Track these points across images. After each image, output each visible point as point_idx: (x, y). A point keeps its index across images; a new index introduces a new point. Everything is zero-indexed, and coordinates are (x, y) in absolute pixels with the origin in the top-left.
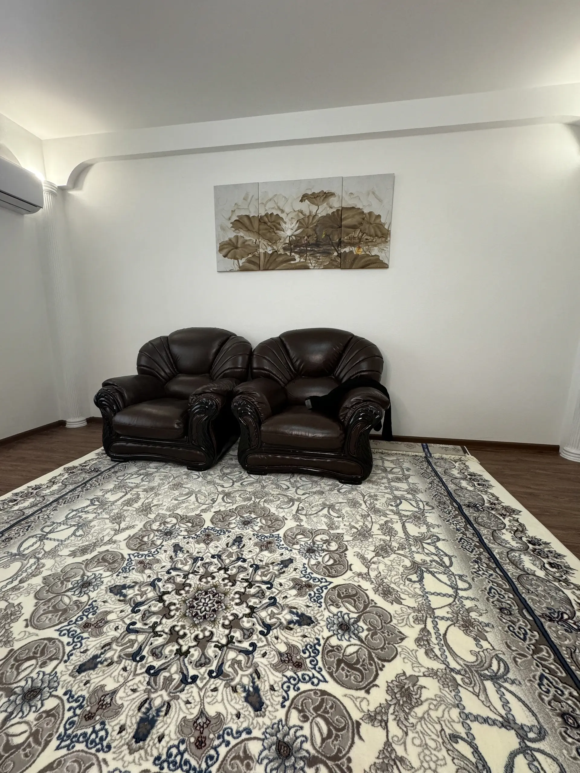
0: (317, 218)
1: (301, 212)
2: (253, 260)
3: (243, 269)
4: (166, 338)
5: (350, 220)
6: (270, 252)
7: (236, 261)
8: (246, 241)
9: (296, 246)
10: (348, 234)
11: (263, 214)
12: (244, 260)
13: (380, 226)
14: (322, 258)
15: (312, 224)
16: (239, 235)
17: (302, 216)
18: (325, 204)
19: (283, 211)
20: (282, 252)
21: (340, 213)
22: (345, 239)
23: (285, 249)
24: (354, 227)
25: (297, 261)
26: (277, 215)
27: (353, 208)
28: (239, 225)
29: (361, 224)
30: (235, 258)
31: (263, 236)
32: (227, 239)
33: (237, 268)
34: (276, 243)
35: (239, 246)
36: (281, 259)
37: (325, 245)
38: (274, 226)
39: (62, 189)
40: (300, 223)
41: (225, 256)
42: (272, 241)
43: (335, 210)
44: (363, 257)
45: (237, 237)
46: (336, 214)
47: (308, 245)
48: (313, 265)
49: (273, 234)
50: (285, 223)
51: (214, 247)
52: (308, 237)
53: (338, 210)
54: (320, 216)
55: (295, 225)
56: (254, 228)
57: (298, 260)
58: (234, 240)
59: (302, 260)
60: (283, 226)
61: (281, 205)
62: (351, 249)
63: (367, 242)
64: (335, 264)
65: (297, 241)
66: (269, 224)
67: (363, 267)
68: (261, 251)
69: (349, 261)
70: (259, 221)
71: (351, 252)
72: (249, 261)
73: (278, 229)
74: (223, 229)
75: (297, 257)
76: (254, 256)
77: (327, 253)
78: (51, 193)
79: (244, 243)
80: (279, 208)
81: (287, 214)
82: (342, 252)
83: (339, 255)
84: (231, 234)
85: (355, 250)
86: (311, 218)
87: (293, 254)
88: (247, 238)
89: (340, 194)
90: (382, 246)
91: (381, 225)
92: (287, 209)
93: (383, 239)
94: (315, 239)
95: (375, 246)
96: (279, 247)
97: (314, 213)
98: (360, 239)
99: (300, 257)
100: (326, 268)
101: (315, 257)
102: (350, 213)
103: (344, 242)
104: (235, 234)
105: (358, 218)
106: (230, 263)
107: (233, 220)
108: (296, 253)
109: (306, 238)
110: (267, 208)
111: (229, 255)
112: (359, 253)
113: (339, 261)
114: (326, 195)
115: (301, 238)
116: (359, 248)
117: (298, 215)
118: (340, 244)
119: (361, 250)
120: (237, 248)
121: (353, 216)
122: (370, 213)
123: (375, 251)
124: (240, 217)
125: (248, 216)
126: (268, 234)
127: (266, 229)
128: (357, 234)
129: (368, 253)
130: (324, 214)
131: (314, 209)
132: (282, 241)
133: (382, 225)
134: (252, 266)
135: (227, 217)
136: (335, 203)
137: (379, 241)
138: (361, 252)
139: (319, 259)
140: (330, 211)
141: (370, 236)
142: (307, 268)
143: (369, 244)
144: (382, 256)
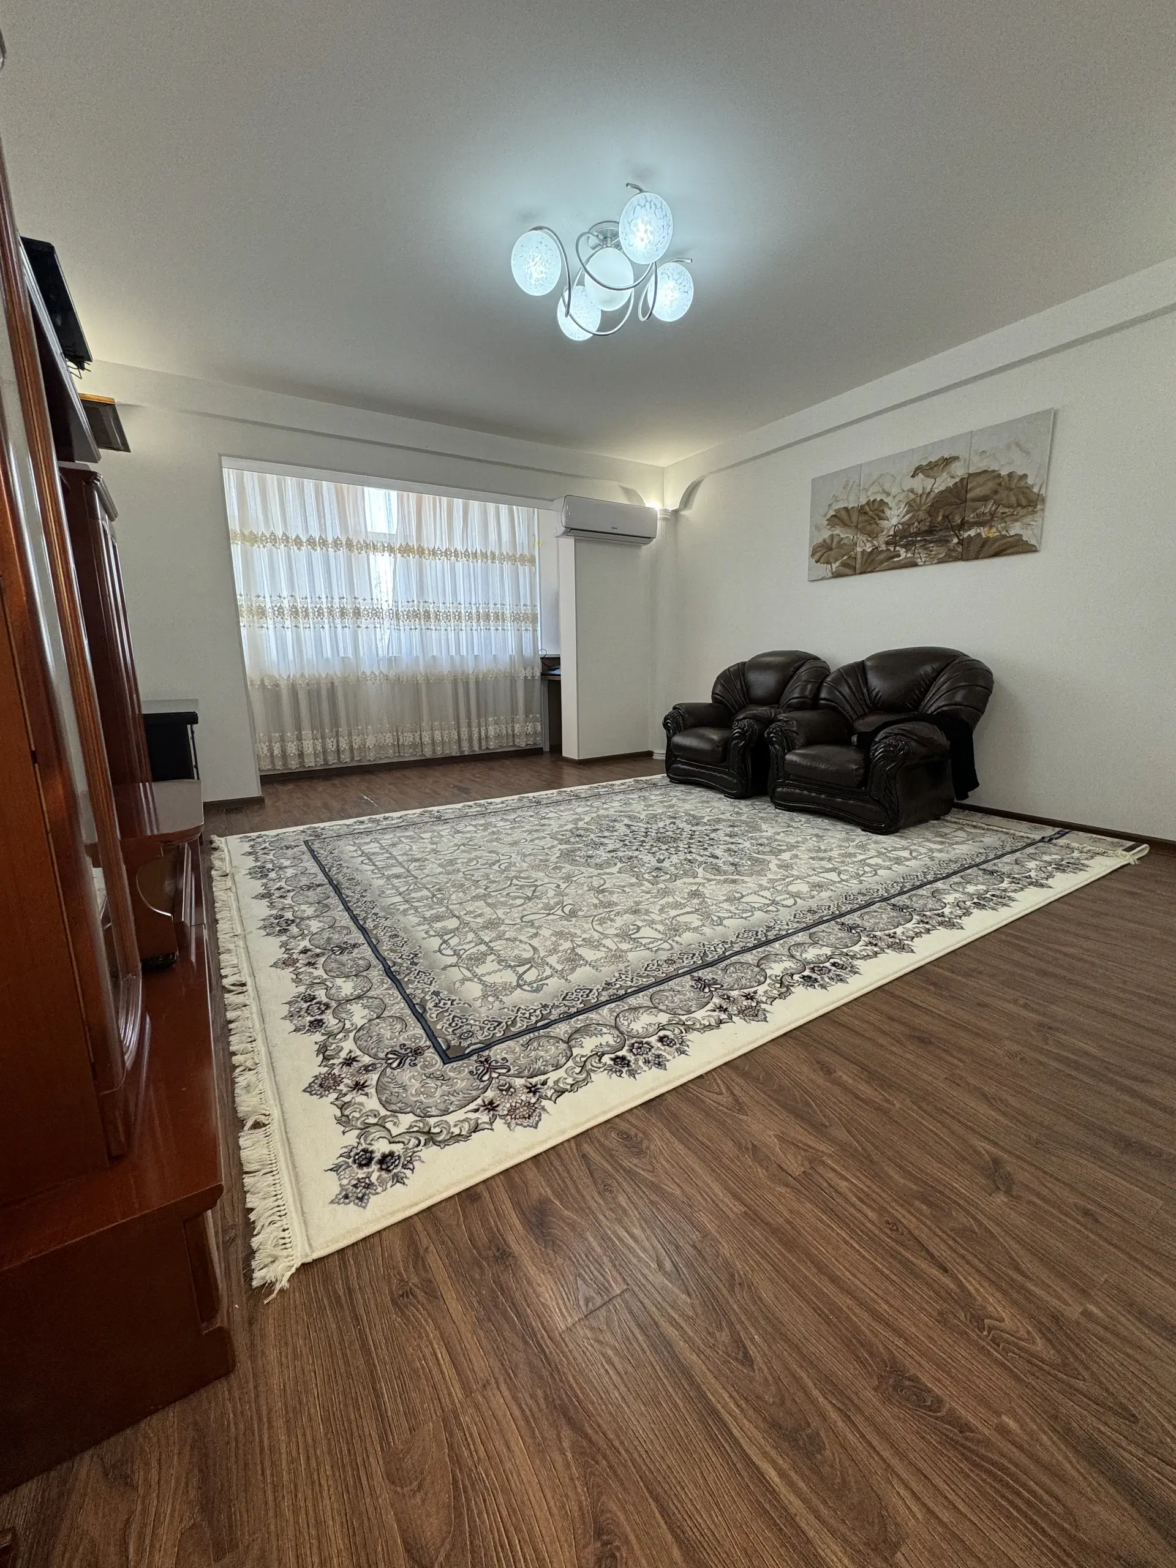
0: (932, 495)
1: (912, 491)
2: (849, 562)
3: (837, 575)
4: (744, 664)
5: (979, 489)
6: (869, 550)
7: (829, 566)
8: (842, 539)
9: (902, 538)
10: (975, 510)
11: (864, 502)
12: (838, 563)
13: (1026, 491)
14: (935, 549)
15: (924, 504)
16: (835, 533)
17: (912, 496)
18: (945, 475)
19: (888, 494)
20: (883, 547)
21: (965, 483)
22: (971, 517)
23: (887, 543)
24: (985, 499)
25: (901, 558)
26: (882, 500)
27: (985, 472)
28: (836, 520)
29: (996, 492)
30: (828, 563)
31: (863, 531)
32: (821, 540)
33: (830, 575)
34: (877, 537)
35: (834, 546)
36: (882, 557)
37: (941, 530)
38: (877, 515)
39: (676, 512)
40: (910, 505)
41: (817, 562)
42: (872, 535)
43: (957, 480)
44: (996, 540)
45: (832, 536)
46: (959, 484)
47: (917, 534)
48: (923, 559)
49: (875, 526)
50: (890, 509)
51: (807, 551)
52: (919, 523)
53: (962, 479)
54: (936, 491)
55: (903, 509)
56: (852, 522)
57: (903, 555)
58: (828, 541)
59: (909, 555)
60: (888, 513)
61: (887, 487)
62: (978, 531)
63: (1003, 518)
64: (954, 554)
65: (904, 530)
66: (871, 513)
67: (997, 554)
68: (859, 549)
69: (974, 548)
70: (859, 512)
71: (979, 535)
72: (844, 565)
73: (881, 519)
74: (818, 528)
75: (902, 552)
76: (850, 557)
77: (944, 541)
78: (665, 519)
79: (839, 542)
80: (884, 492)
81: (894, 497)
82: (965, 536)
83: (961, 542)
84: (826, 534)
85: (984, 532)
86: (924, 497)
87: (898, 548)
88: (843, 536)
89: (967, 456)
90: (1027, 520)
91: (1027, 488)
92: (894, 491)
93: (1030, 509)
94: (928, 524)
95: (1016, 520)
96: (881, 542)
97: (928, 490)
98: (993, 515)
99: (906, 552)
100: (941, 561)
101: (926, 549)
102: (980, 480)
103: (968, 522)
104: (831, 533)
105: (991, 485)
106: (824, 569)
107: (829, 516)
108: (902, 546)
109: (916, 524)
110: (869, 494)
111: (822, 560)
112: (991, 535)
113: (960, 549)
114: (947, 461)
115: (909, 525)
116: (991, 527)
117: (907, 496)
118: (964, 525)
119: (994, 530)
120: (831, 549)
121: (984, 483)
122: (1010, 475)
123: (1015, 529)
124: (838, 511)
125: (846, 509)
126: (868, 528)
127: (866, 521)
128: (990, 506)
129: (1004, 533)
130: (943, 488)
131: (929, 483)
132: (884, 533)
133: (1030, 488)
134: (847, 571)
135: (823, 514)
136: (959, 470)
137: (1022, 512)
138: (993, 533)
139: (931, 551)
140: (951, 483)
141: (1009, 507)
142: (915, 565)
143: (1006, 519)
144: (1027, 536)
